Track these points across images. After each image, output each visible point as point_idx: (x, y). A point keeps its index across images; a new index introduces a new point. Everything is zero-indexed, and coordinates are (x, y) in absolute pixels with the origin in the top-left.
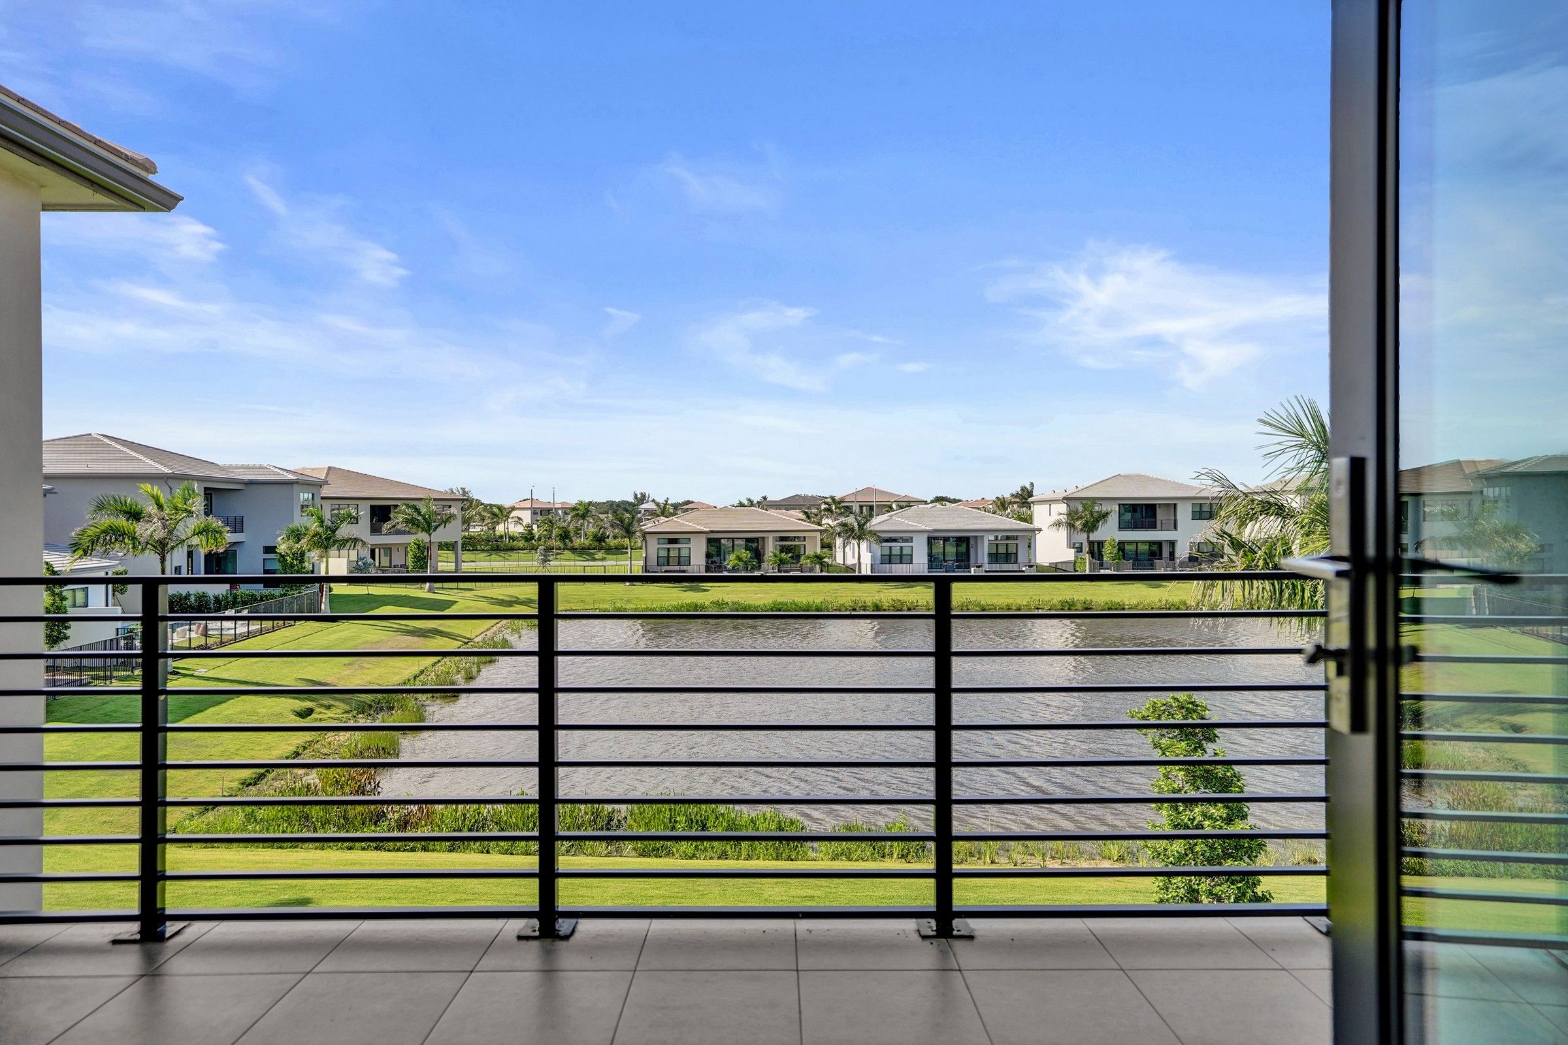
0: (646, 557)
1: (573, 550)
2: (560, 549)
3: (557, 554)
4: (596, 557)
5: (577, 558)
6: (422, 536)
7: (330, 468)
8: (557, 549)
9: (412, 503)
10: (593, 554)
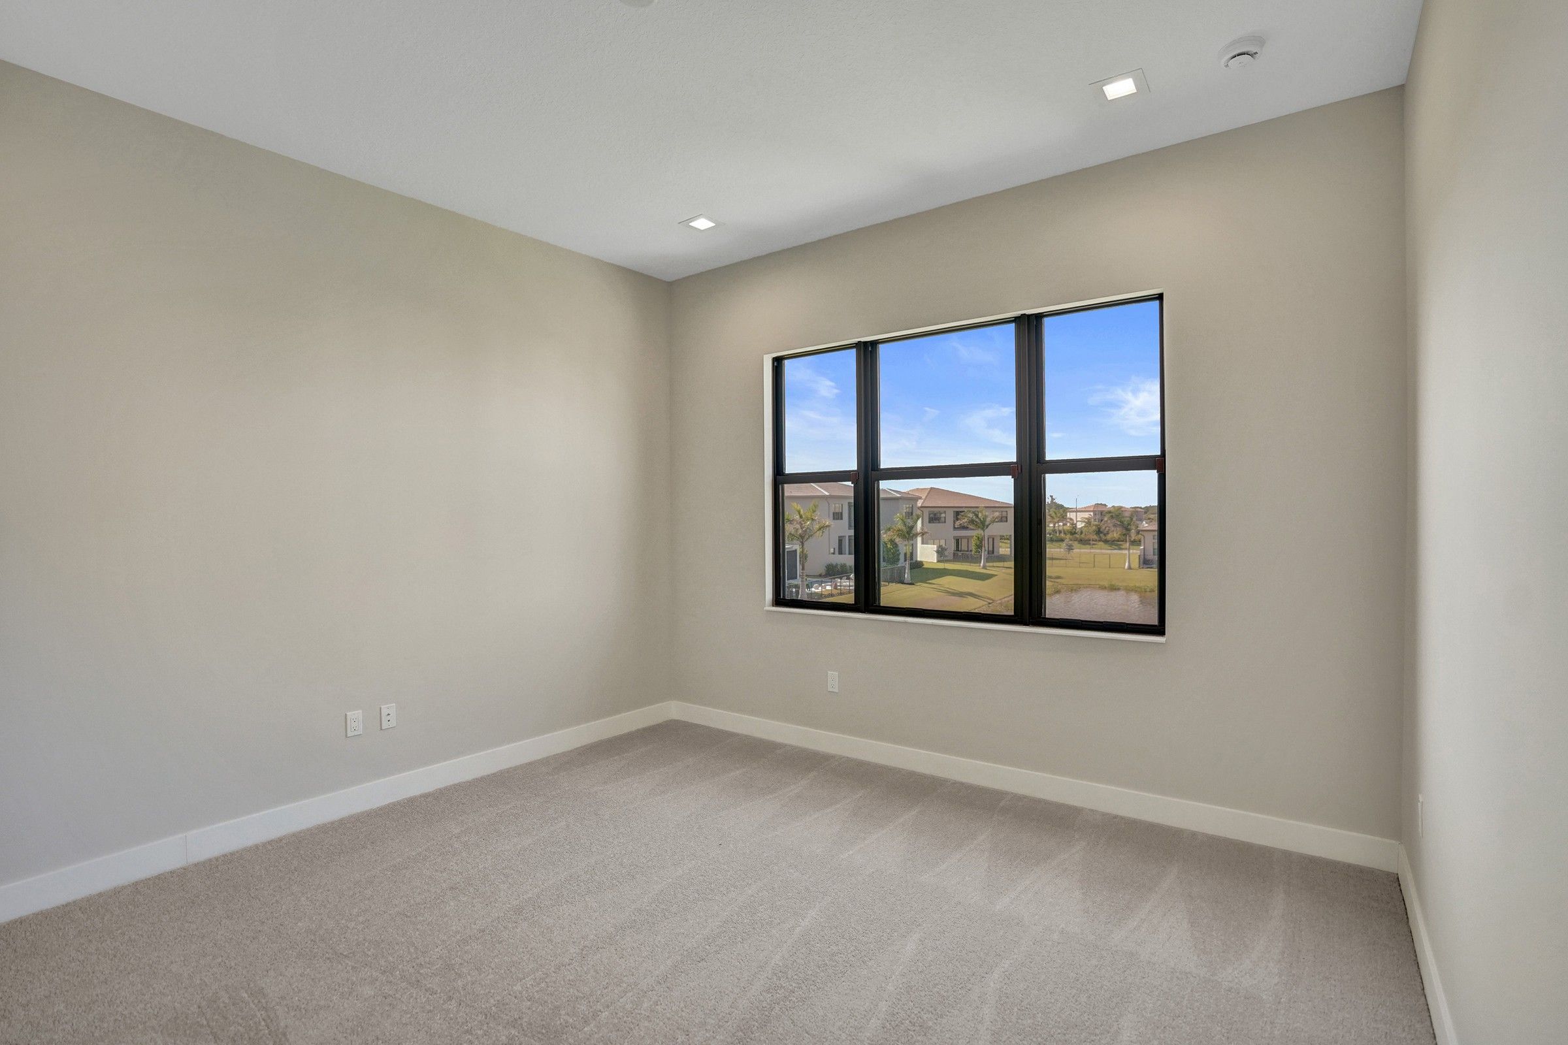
0: (1144, 548)
1: (1106, 542)
2: (1096, 541)
3: (1094, 544)
4: (1123, 547)
5: (1110, 548)
6: (980, 532)
7: (931, 488)
8: (1093, 541)
9: (973, 510)
10: (1120, 545)
